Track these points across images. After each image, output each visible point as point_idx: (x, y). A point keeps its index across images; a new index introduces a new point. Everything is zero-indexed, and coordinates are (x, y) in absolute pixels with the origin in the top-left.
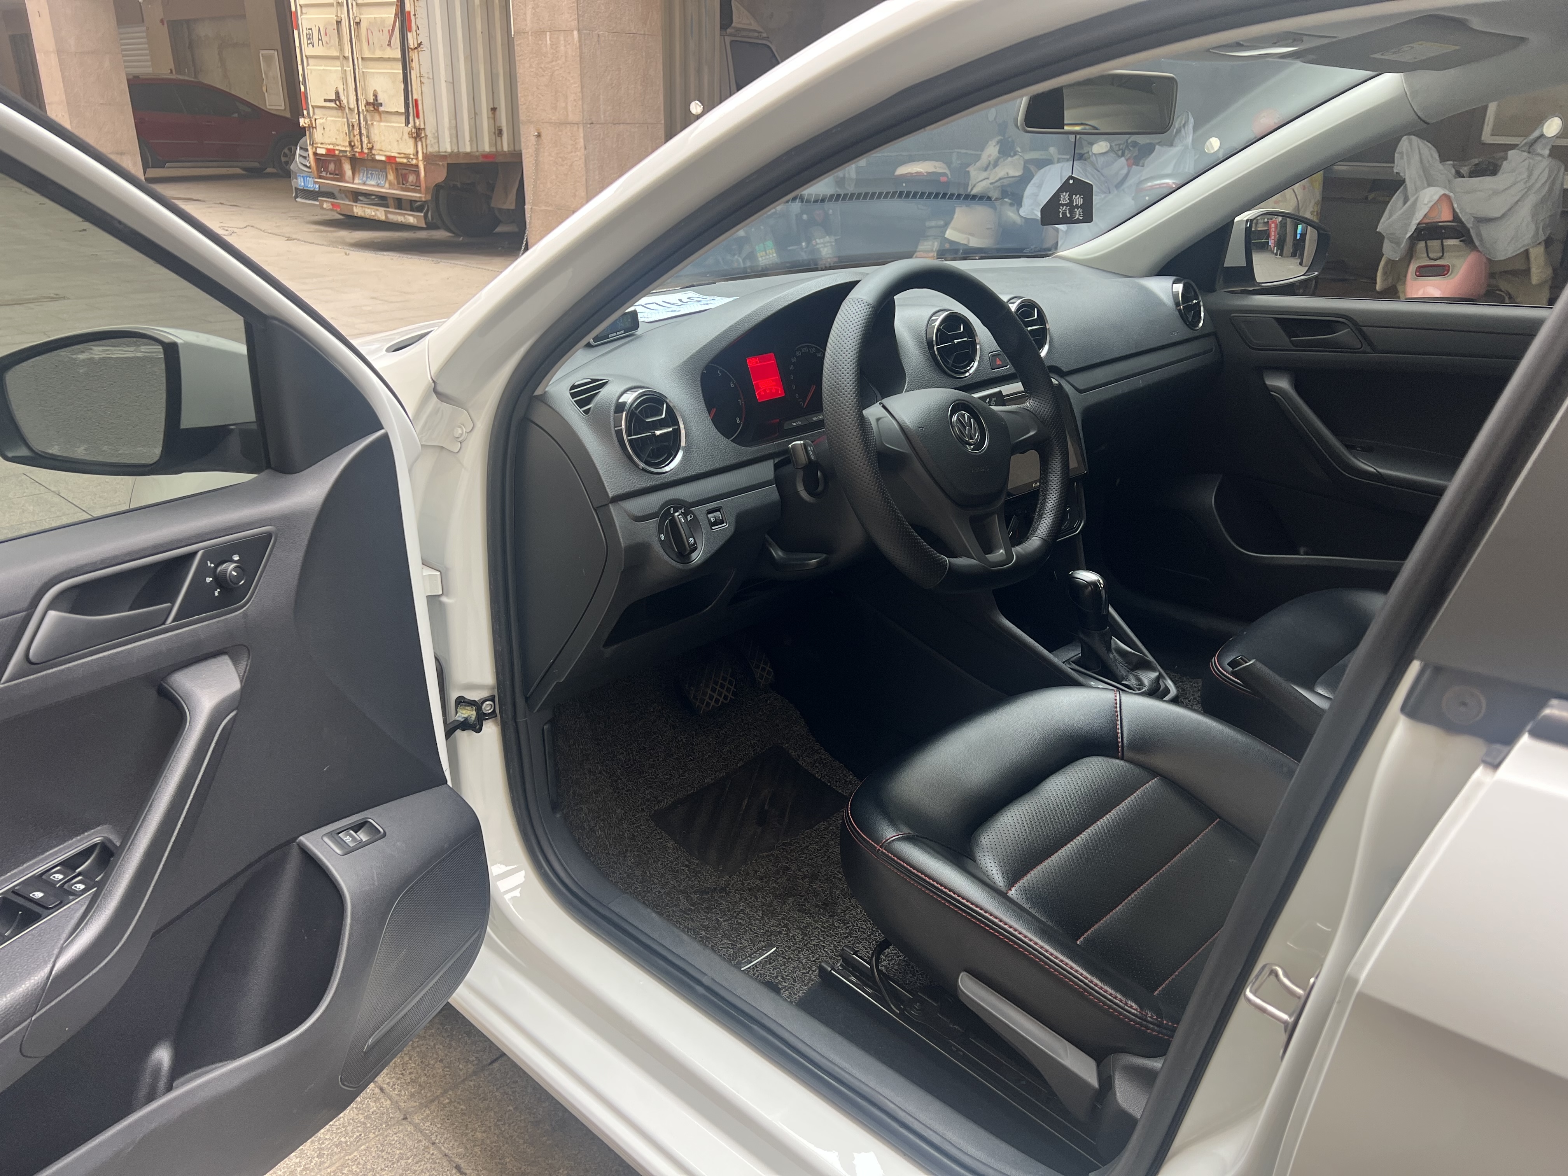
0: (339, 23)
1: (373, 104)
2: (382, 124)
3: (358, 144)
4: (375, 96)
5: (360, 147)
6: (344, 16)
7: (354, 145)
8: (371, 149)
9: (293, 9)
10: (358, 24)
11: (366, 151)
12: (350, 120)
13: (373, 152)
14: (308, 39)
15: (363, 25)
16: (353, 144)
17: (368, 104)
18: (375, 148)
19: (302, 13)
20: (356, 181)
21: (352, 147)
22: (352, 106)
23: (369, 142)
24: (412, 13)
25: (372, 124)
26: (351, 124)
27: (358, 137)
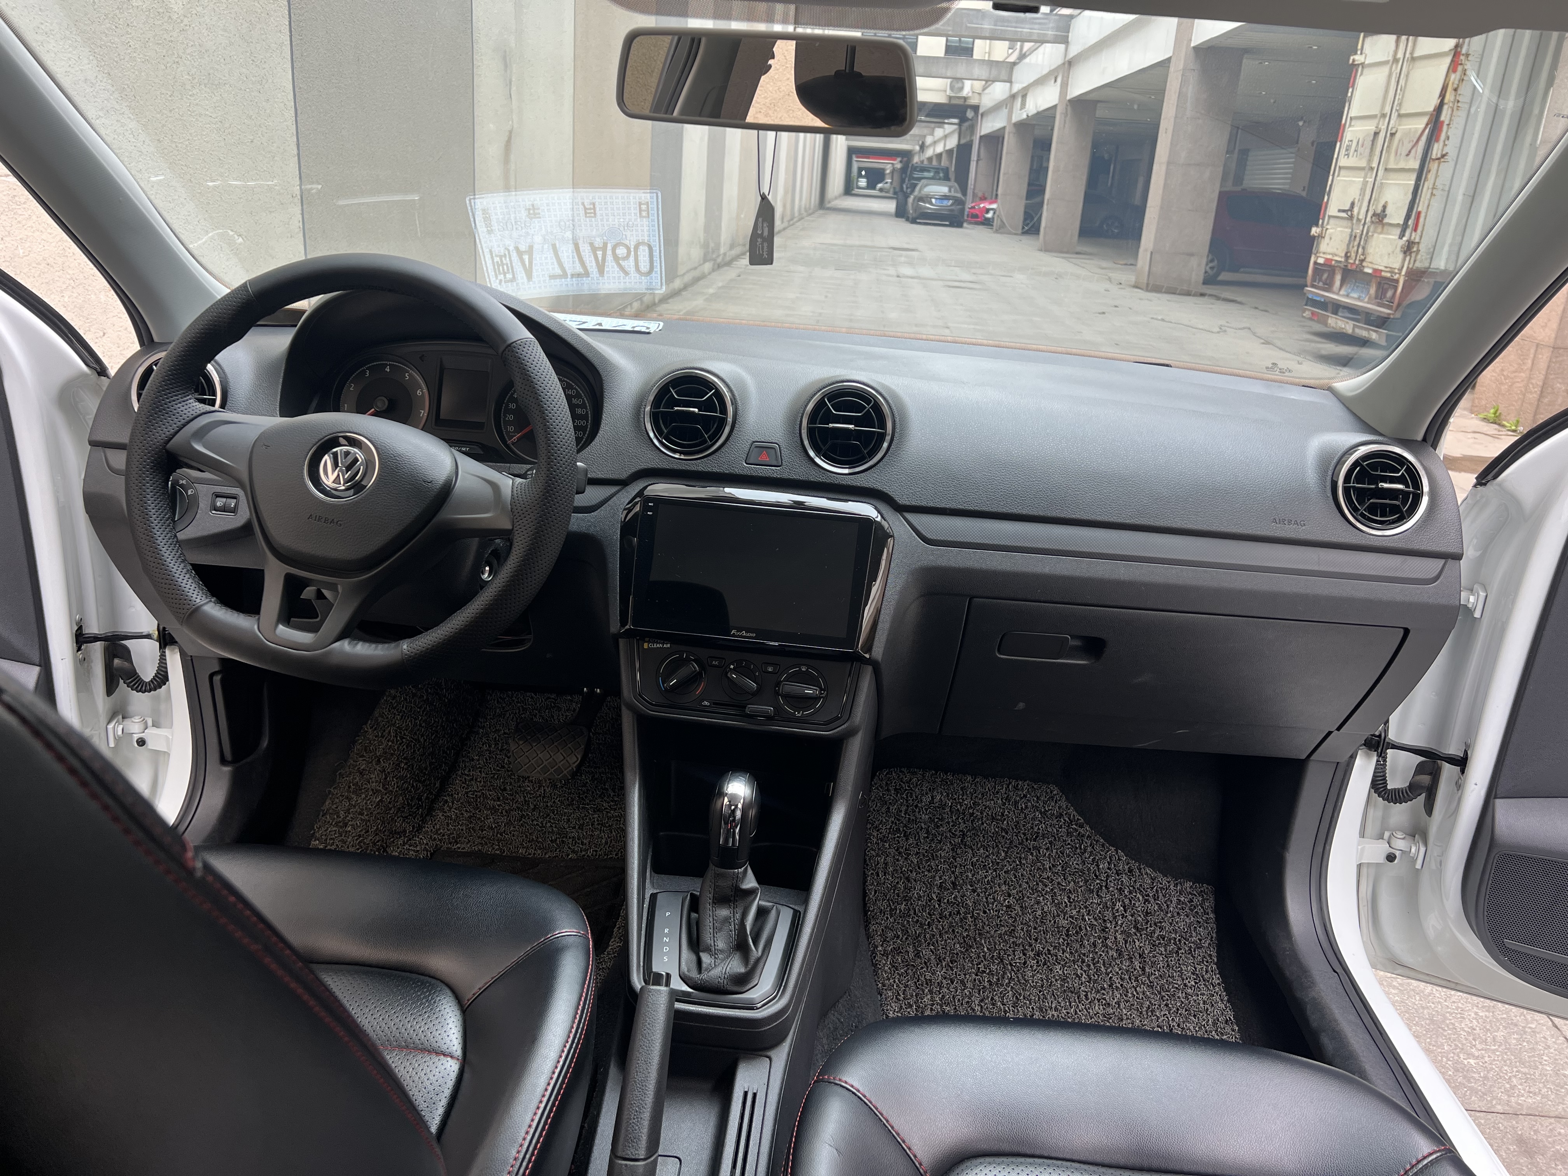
0: (1376, 134)
1: (1378, 215)
2: (1381, 236)
3: (1353, 255)
4: (1384, 207)
5: (1354, 258)
6: (1384, 127)
7: (1350, 256)
8: (1362, 261)
9: (1343, 121)
10: (1393, 135)
11: (1357, 262)
12: (1354, 231)
13: (1364, 264)
14: (1347, 150)
15: (1398, 136)
16: (1349, 254)
17: (1374, 215)
18: (1367, 260)
19: (1350, 126)
20: (1342, 292)
21: (1347, 257)
22: (1360, 217)
23: (1363, 255)
24: (1447, 122)
25: (1373, 235)
26: (1354, 235)
27: (1355, 248)
